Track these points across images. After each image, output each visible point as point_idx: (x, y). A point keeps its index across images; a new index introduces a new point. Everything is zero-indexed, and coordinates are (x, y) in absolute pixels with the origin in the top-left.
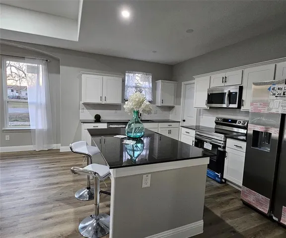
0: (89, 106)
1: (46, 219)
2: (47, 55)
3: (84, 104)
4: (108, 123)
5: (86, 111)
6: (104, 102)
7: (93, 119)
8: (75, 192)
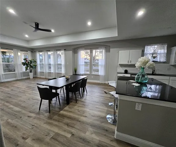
0: (122, 65)
1: (97, 108)
2: (106, 45)
3: (120, 65)
4: (131, 74)
5: (120, 68)
6: (130, 64)
7: (124, 72)
8: (109, 102)
